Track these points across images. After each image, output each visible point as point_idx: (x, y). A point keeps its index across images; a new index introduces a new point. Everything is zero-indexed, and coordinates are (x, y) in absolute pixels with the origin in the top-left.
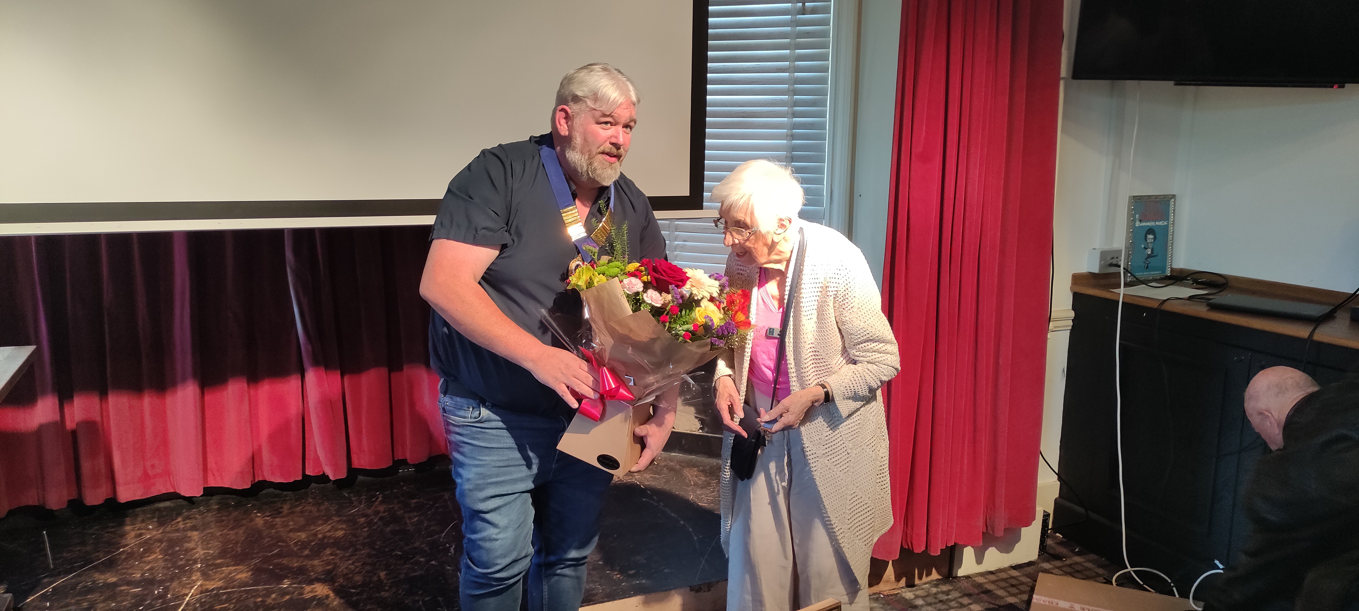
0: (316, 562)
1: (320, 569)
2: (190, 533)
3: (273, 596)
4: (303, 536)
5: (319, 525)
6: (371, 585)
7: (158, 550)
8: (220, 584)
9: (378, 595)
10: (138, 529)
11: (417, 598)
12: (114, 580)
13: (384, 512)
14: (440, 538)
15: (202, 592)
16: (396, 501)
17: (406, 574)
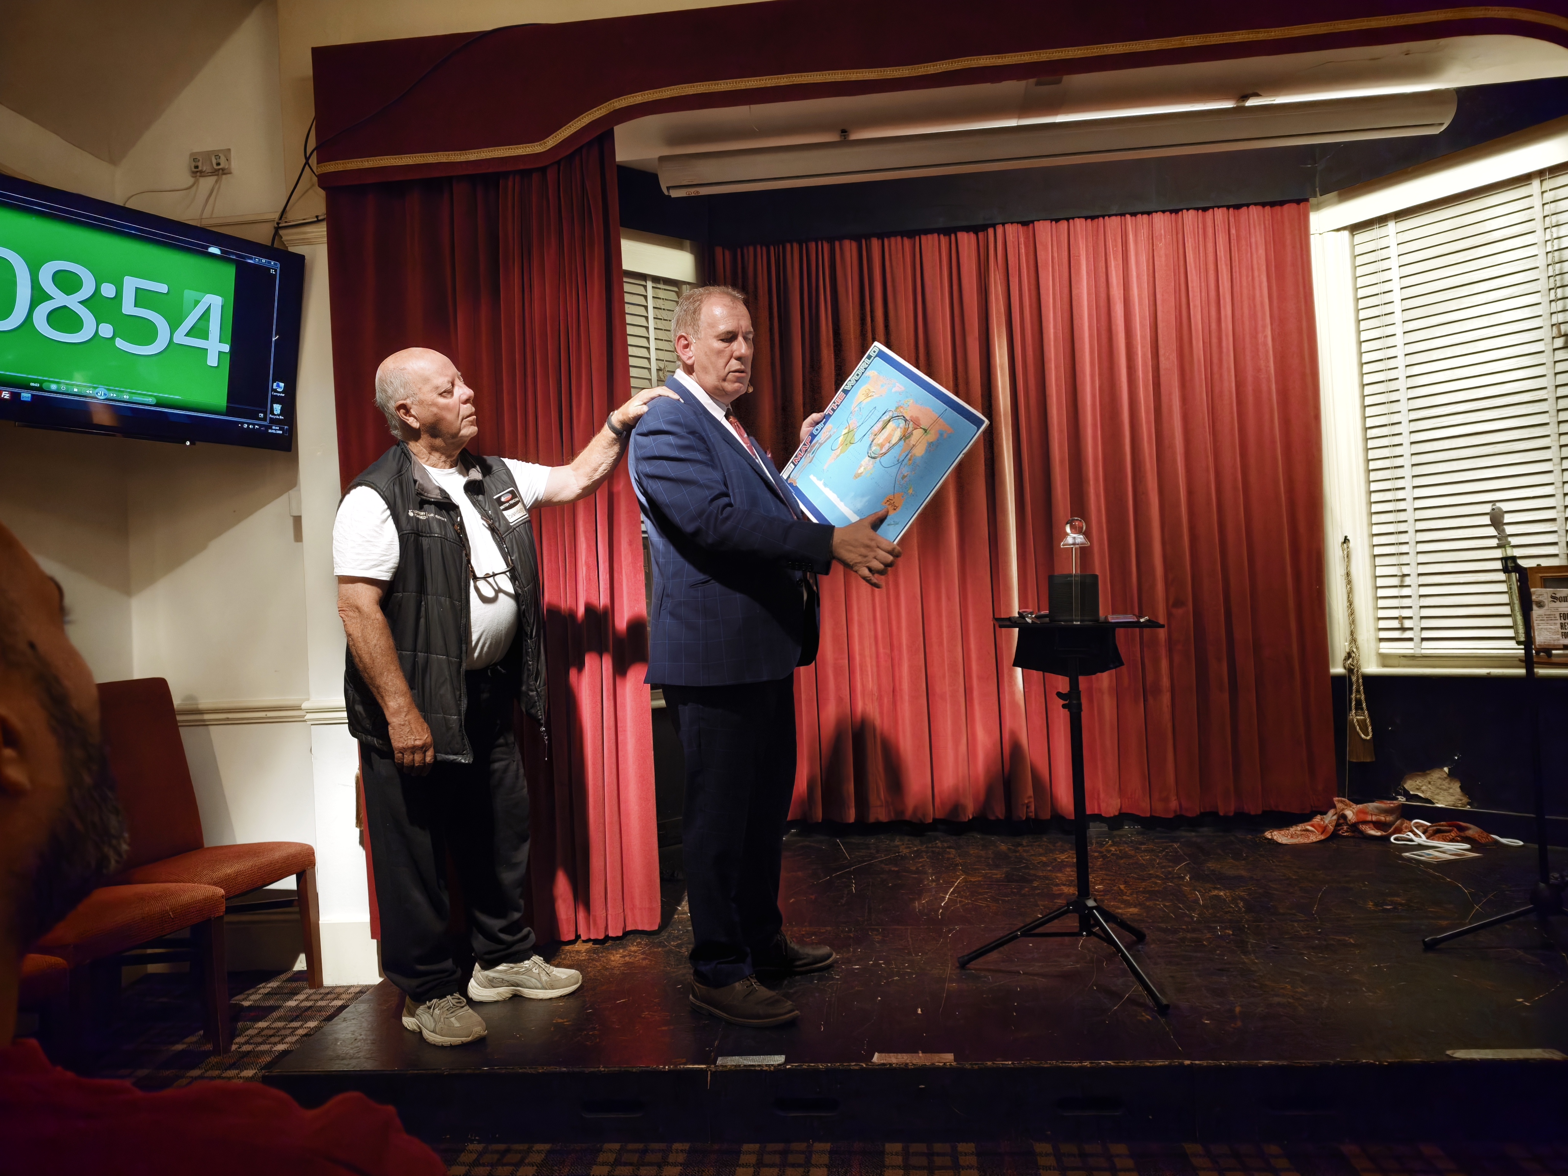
0: (1059, 875)
1: (1064, 879)
2: (948, 850)
3: (1027, 889)
4: (1044, 859)
5: (1057, 855)
6: (1113, 891)
7: (925, 857)
8: (980, 879)
9: (1119, 897)
10: (908, 844)
11: (1158, 903)
12: (897, 869)
13: (1116, 850)
14: (1174, 870)
15: (966, 882)
16: (1126, 846)
17: (1145, 888)
